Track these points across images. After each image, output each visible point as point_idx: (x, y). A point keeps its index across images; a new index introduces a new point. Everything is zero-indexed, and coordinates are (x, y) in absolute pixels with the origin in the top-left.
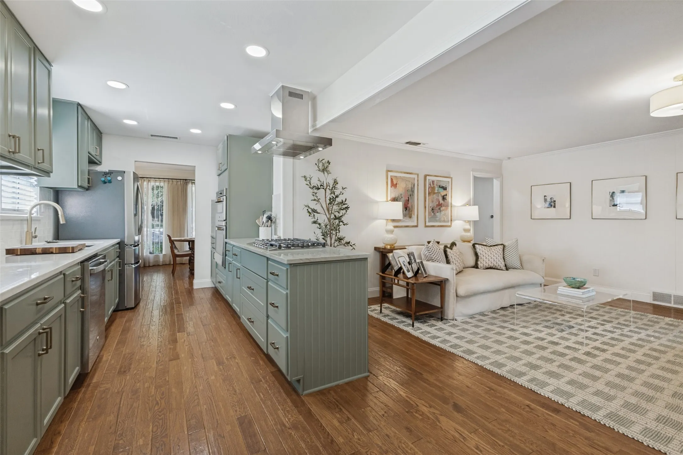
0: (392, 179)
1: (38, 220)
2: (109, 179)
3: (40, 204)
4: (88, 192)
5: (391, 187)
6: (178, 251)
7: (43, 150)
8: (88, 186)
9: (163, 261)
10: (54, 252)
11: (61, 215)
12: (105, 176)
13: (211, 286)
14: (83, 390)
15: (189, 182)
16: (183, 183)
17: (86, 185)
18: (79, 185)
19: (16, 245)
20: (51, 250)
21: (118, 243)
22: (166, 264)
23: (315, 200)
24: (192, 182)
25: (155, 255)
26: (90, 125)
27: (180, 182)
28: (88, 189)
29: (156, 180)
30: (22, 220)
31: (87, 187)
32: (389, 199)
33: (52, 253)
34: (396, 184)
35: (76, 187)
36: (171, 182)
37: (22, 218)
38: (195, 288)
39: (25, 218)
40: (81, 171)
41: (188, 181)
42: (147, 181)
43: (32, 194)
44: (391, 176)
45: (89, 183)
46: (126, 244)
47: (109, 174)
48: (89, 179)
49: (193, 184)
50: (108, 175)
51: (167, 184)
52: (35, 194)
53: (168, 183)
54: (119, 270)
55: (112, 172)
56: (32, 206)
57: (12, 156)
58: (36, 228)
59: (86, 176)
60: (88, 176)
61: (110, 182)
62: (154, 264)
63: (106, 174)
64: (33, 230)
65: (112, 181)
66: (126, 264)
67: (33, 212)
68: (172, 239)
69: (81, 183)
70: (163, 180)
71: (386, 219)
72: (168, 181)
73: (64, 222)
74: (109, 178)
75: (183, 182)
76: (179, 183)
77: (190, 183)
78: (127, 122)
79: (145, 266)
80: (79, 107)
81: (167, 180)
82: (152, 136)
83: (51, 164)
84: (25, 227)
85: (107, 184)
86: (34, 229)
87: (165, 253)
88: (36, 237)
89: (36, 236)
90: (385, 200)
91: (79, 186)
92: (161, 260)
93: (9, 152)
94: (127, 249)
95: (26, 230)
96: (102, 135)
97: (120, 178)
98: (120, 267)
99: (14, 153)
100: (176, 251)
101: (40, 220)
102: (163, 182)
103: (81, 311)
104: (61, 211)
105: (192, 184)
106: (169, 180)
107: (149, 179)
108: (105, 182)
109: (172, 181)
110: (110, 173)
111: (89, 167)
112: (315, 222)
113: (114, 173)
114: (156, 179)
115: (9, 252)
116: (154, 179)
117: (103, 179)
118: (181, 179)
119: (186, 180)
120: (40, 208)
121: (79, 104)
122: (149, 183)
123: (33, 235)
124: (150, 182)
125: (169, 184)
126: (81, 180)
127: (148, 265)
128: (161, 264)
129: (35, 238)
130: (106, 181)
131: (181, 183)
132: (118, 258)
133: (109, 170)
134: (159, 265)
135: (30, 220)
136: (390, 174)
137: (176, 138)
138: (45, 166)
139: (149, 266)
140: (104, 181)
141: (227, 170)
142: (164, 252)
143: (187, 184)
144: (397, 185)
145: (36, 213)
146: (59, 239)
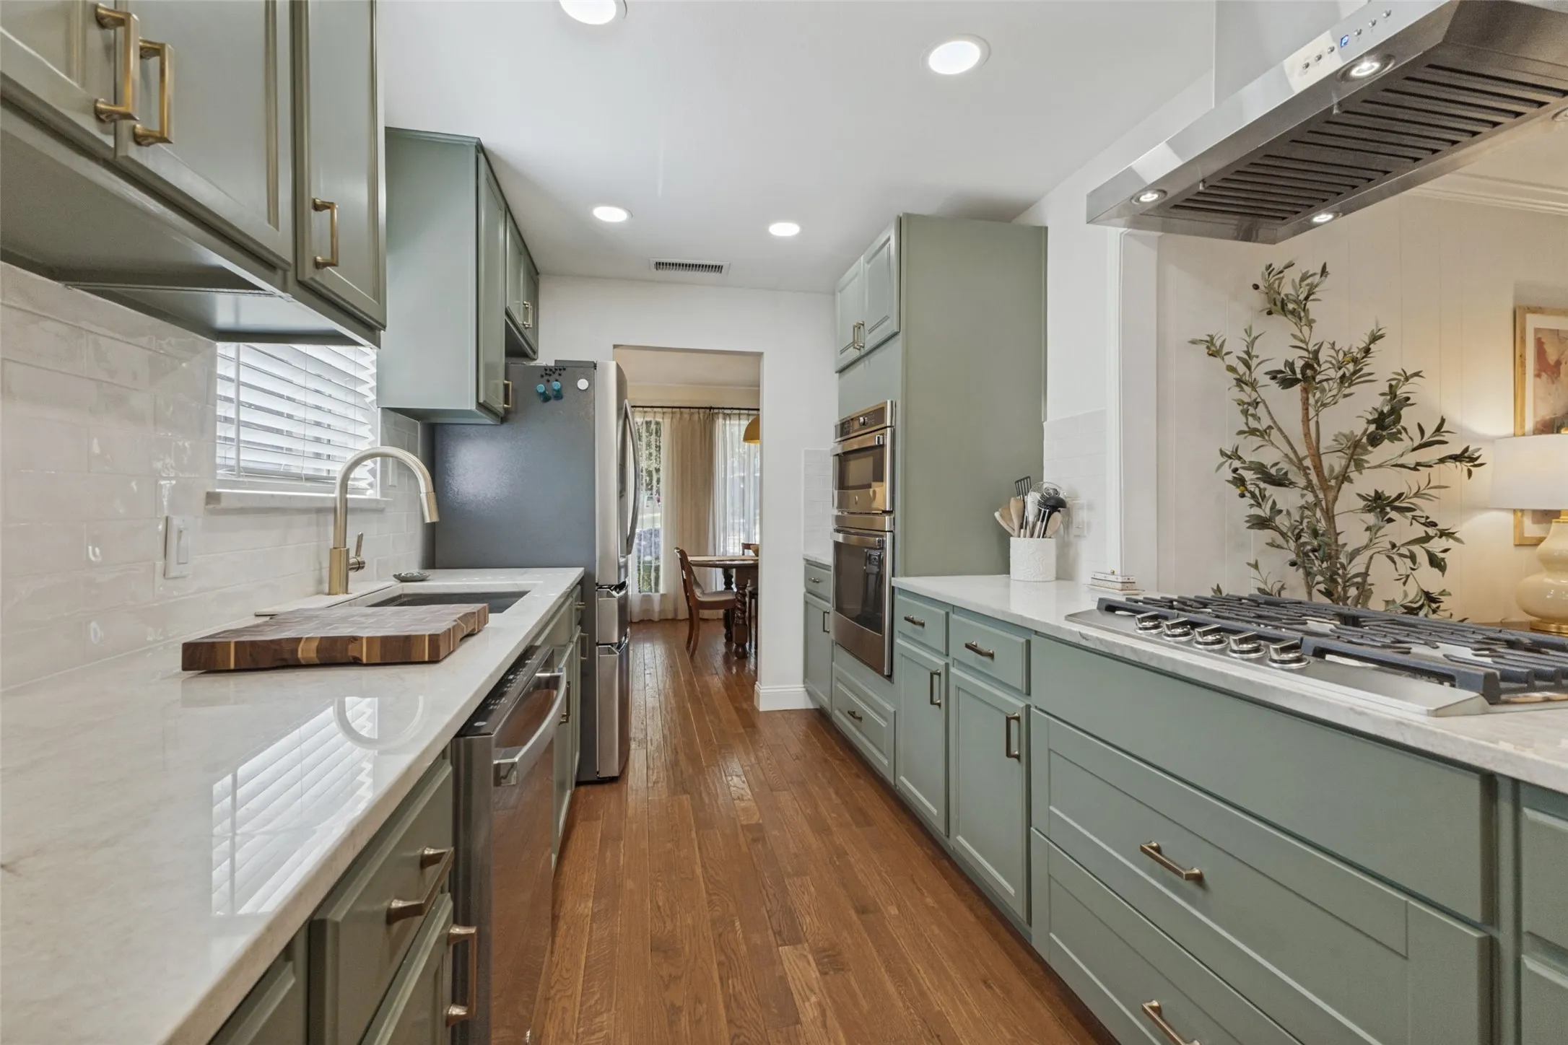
0: (1540, 344)
1: (373, 509)
2: (556, 388)
3: (384, 456)
4: (503, 426)
5: (1538, 376)
6: (703, 593)
8: (506, 410)
9: (661, 612)
10: (364, 661)
11: (427, 493)
12: (546, 378)
13: (803, 707)
15: (718, 413)
16: (704, 416)
17: (499, 405)
18: (481, 401)
21: (581, 583)
22: (667, 620)
23: (1253, 432)
24: (724, 414)
25: (644, 596)
26: (511, 232)
27: (699, 413)
28: (503, 418)
29: (645, 412)
31: (502, 412)
32: (1529, 425)
34: (1558, 363)
35: (472, 406)
36: (678, 415)
37: (319, 505)
38: (761, 710)
39: (331, 505)
40: (487, 366)
41: (716, 411)
43: (363, 431)
44: (1537, 330)
45: (506, 400)
46: (597, 584)
47: (558, 372)
48: (506, 387)
49: (728, 418)
50: (556, 376)
51: (670, 420)
52: (370, 430)
53: (672, 418)
54: (582, 662)
55: (565, 365)
56: (349, 463)
58: (360, 538)
59: (501, 381)
60: (506, 379)
61: (558, 395)
62: (641, 618)
63: (548, 373)
64: (352, 544)
65: (564, 392)
66: (598, 644)
67: (352, 481)
68: (690, 559)
69: (486, 394)
70: (660, 410)
71: (1515, 511)
72: (672, 413)
73: (437, 520)
74: (556, 385)
75: (704, 413)
76: (696, 417)
77: (721, 416)
80: (482, 157)
81: (670, 410)
82: (659, 265)
84: (329, 532)
85: (552, 402)
86: (355, 539)
87: (664, 593)
88: (360, 566)
89: (359, 563)
90: (1509, 429)
91: (479, 405)
92: (657, 607)
94: (601, 600)
95: (329, 543)
96: (539, 276)
97: (583, 384)
98: (583, 655)
100: (698, 592)
101: (381, 511)
102: (661, 415)
103: (450, 1020)
104: (425, 479)
105: (725, 419)
106: (674, 410)
108: (546, 398)
109: (681, 413)
110: (560, 369)
112: (1261, 523)
113: (568, 369)
114: (645, 409)
116: (641, 409)
117: (541, 388)
118: (699, 408)
119: (711, 408)
121: (480, 148)
123: (352, 561)
125: (674, 420)
126: (487, 387)
128: (656, 620)
129: (358, 569)
130: (549, 393)
131: (699, 417)
132: (580, 630)
133: (556, 361)
134: (651, 621)
135: (343, 511)
136: (1533, 322)
137: (718, 268)
140: (544, 394)
141: (900, 337)
142: (662, 590)
143: (713, 419)
144: (1563, 368)
145: (366, 484)
146: (436, 566)
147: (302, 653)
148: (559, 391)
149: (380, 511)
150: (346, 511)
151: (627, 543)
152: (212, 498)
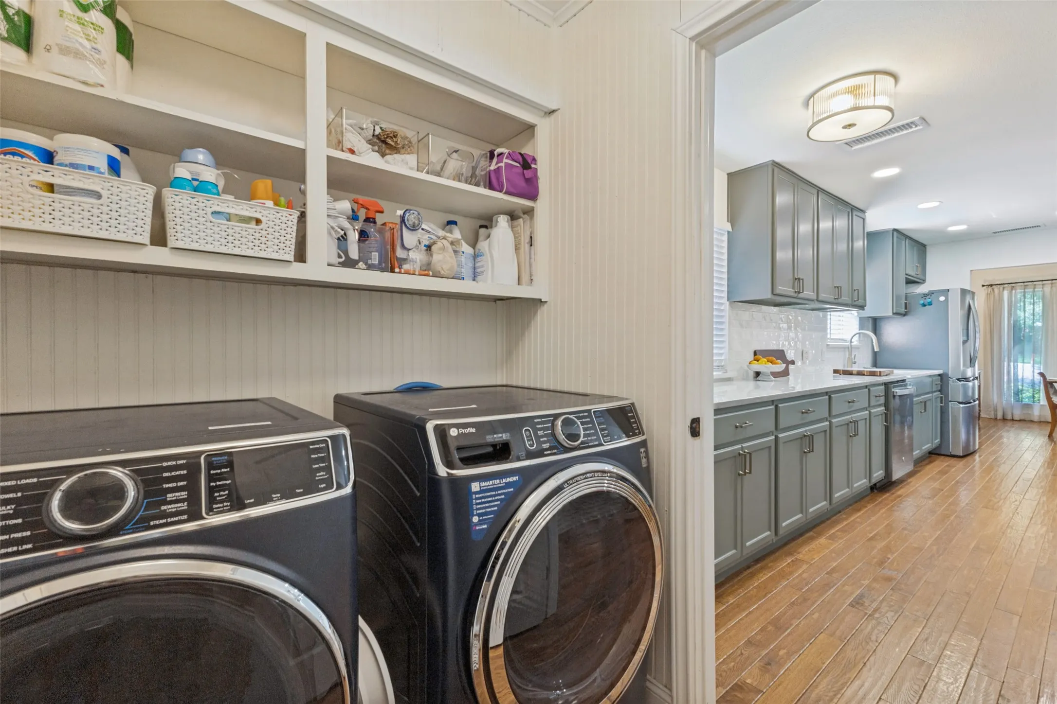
1: (857, 348)
3: (859, 333)
4: (905, 317)
7: (858, 290)
8: (906, 312)
9: (1041, 416)
10: (868, 374)
11: (875, 343)
12: (925, 297)
14: (888, 494)
17: (903, 310)
19: (840, 368)
20: (863, 373)
21: (940, 375)
25: (1025, 404)
26: (909, 242)
28: (905, 315)
30: (844, 348)
31: (904, 313)
33: (864, 375)
35: (891, 314)
37: (844, 346)
39: (847, 346)
40: (896, 296)
42: (1010, 289)
45: (906, 308)
46: (950, 377)
48: (906, 303)
50: (929, 297)
53: (1051, 287)
54: (941, 406)
55: (933, 292)
56: (853, 335)
57: (837, 301)
58: (855, 355)
59: (904, 301)
60: (906, 300)
61: (930, 304)
62: (1021, 416)
63: (925, 295)
64: (853, 357)
65: (933, 303)
66: (950, 401)
67: (853, 340)
69: (896, 310)
73: (878, 350)
74: (929, 300)
78: (952, 229)
79: (1004, 419)
80: (895, 232)
81: (1049, 282)
82: (995, 233)
83: (865, 300)
84: (847, 353)
85: (927, 307)
88: (855, 363)
91: (894, 313)
92: (1036, 413)
93: (835, 299)
94: (952, 383)
95: (847, 356)
96: (926, 246)
97: (942, 299)
98: (941, 403)
99: (837, 298)
103: (885, 424)
104: (874, 338)
107: (1013, 285)
108: (924, 305)
110: (931, 294)
111: (906, 288)
113: (935, 293)
115: (836, 371)
117: (922, 302)
120: (859, 337)
121: (895, 230)
122: (1014, 291)
123: (853, 359)
124: (1016, 290)
126: (896, 307)
127: (1009, 417)
130: (926, 303)
132: (939, 393)
133: (931, 290)
134: (1032, 421)
135: (850, 348)
137: (1038, 227)
138: (860, 302)
139: (1013, 420)
145: (856, 341)
146: (877, 366)
147: (853, 372)
148: (931, 302)
149: (858, 348)
150: (852, 348)
151: (971, 362)
152: (828, 345)
